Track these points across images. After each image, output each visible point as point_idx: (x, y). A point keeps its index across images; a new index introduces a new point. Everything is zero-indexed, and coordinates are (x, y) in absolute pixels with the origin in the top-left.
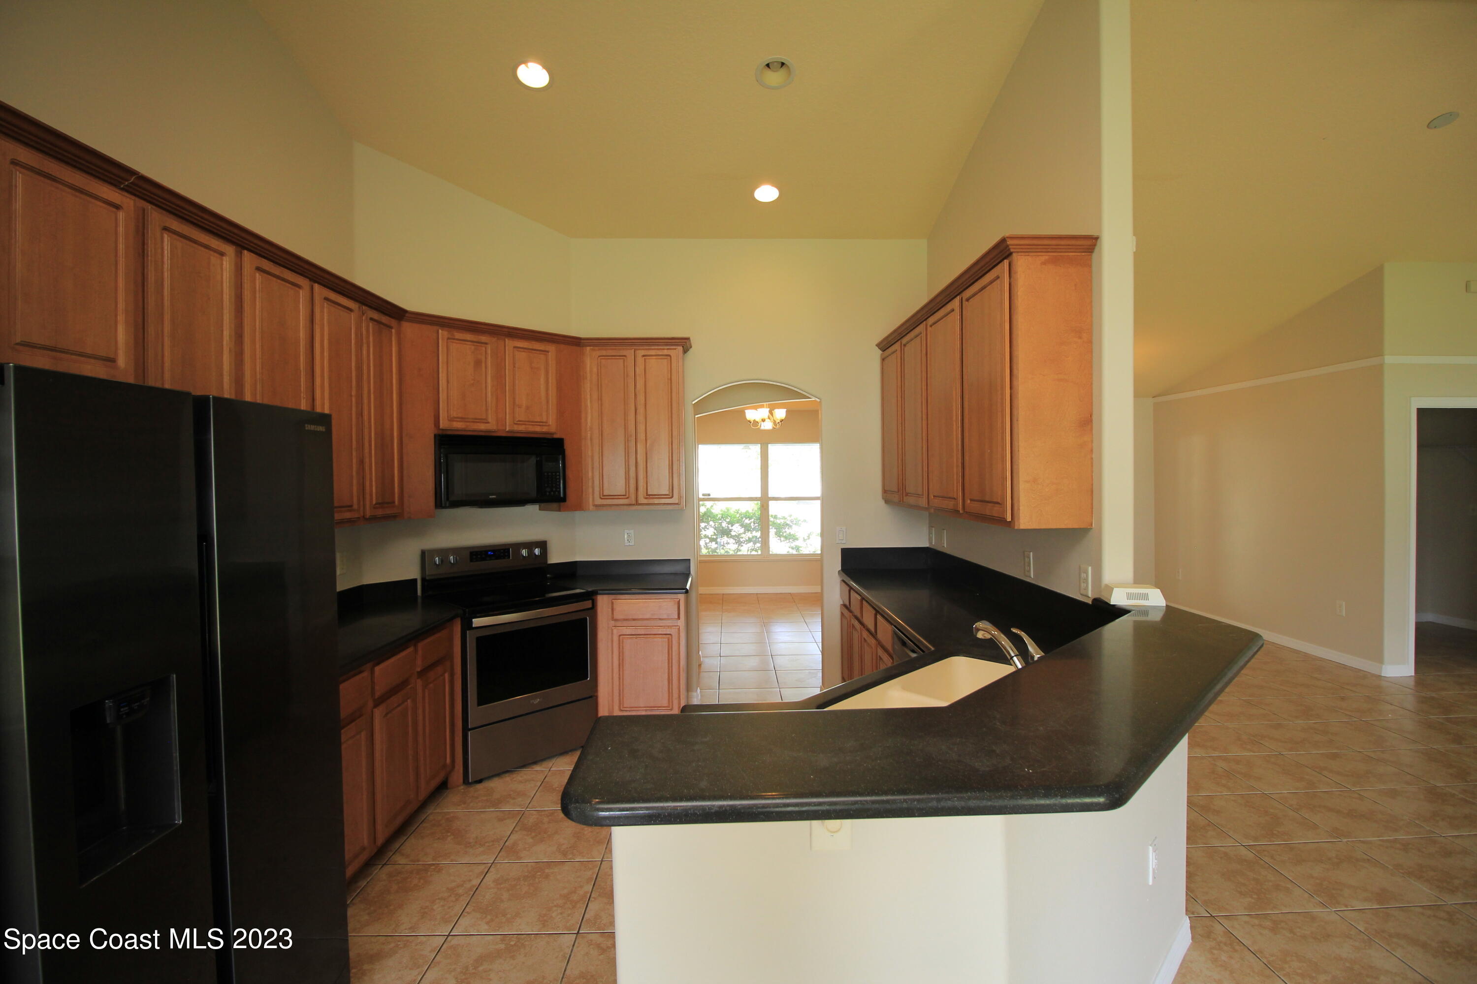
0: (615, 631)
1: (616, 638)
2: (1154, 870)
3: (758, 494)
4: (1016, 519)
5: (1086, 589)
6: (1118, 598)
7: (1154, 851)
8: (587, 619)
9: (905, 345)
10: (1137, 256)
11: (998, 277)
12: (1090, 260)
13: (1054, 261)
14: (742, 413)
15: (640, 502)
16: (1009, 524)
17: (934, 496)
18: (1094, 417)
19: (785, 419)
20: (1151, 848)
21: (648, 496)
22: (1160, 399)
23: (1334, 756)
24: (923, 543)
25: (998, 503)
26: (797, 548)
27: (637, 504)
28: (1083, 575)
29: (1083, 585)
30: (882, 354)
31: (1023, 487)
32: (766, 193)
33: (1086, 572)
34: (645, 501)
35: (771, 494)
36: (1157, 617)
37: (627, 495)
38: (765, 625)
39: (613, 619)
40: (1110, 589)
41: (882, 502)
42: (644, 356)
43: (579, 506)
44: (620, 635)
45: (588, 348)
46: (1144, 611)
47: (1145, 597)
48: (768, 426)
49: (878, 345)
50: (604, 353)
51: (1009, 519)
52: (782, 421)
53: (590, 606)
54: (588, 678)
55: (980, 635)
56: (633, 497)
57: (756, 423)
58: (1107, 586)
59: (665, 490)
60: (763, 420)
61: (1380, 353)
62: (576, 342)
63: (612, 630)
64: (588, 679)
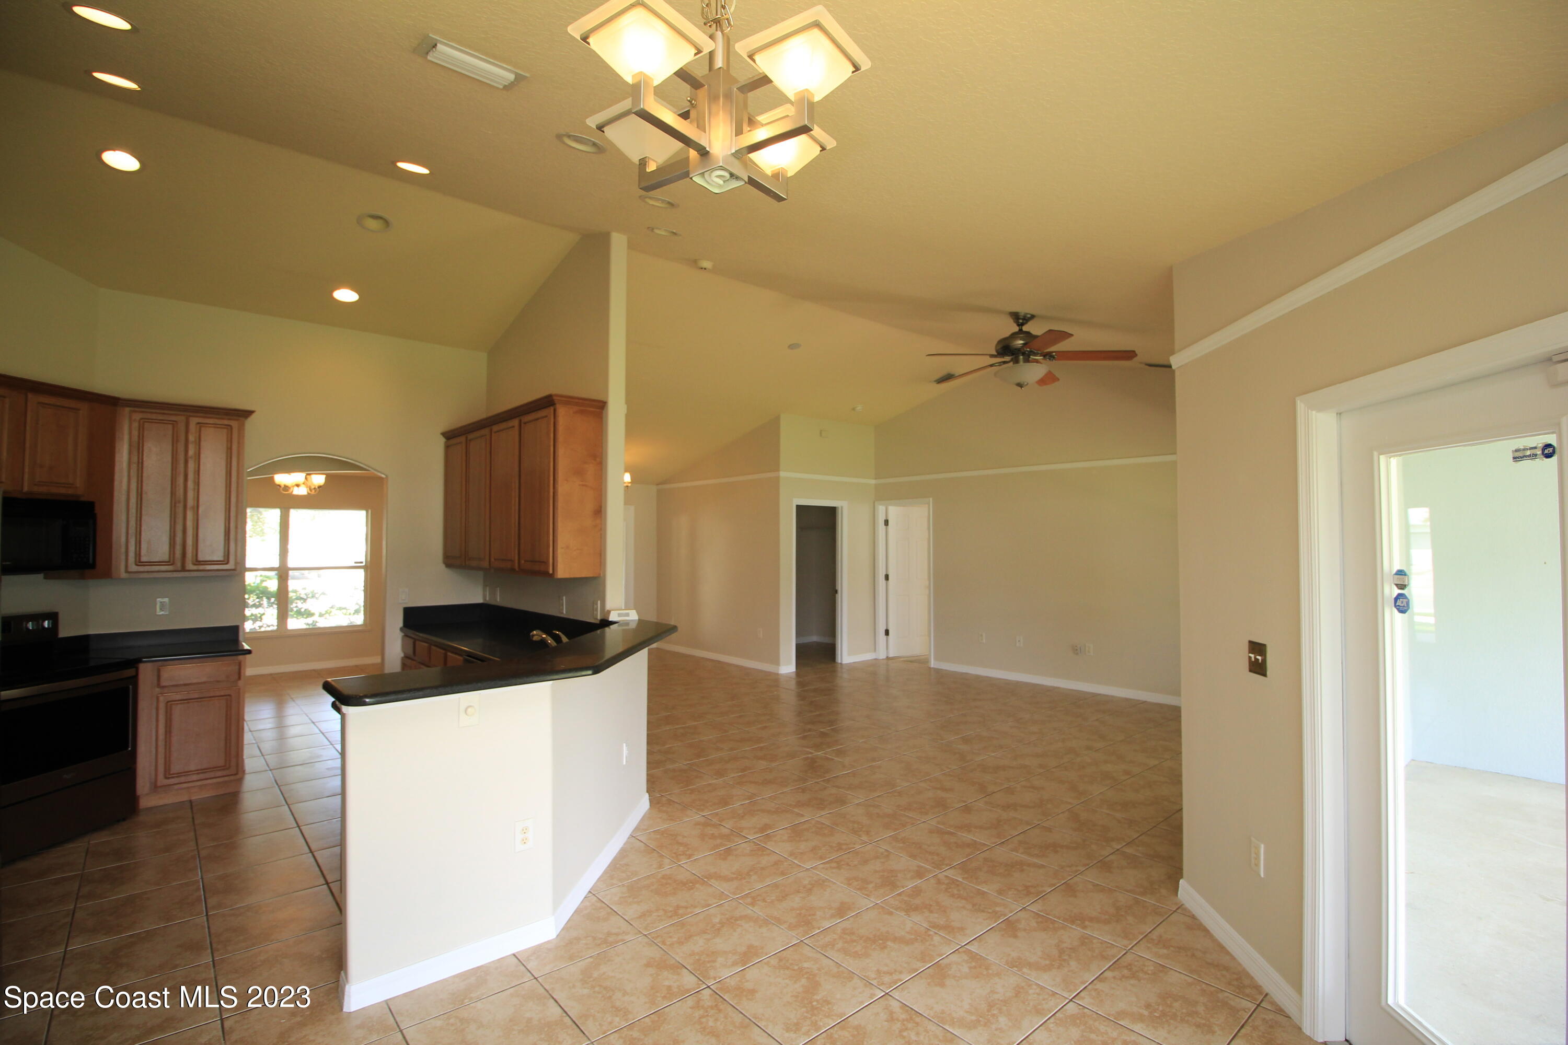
0: (161, 699)
1: (162, 706)
2: (626, 757)
3: (276, 564)
4: (555, 572)
5: (597, 615)
6: (612, 618)
7: (626, 746)
8: (129, 688)
9: (470, 440)
10: (627, 416)
11: (546, 416)
12: (602, 413)
13: (582, 412)
14: (273, 478)
15: (187, 568)
16: (552, 576)
17: (495, 559)
18: (603, 509)
19: (323, 485)
20: (625, 745)
21: (197, 562)
22: (661, 487)
23: (740, 717)
24: (479, 600)
25: (543, 562)
26: (315, 622)
27: (184, 569)
28: (595, 606)
29: (595, 612)
30: (446, 442)
31: (560, 551)
32: (346, 295)
33: (597, 604)
34: (195, 568)
35: (291, 563)
36: (633, 626)
37: (171, 561)
38: (280, 705)
39: (159, 685)
40: (609, 612)
41: (443, 566)
42: (198, 423)
43: (107, 574)
44: (168, 702)
45: (127, 410)
46: (627, 623)
47: (627, 615)
48: (302, 491)
49: (444, 434)
50: (149, 416)
51: (551, 572)
52: (319, 487)
53: (134, 674)
54: (128, 747)
55: (535, 638)
56: (179, 564)
57: (286, 488)
58: (608, 611)
59: (219, 556)
60: (298, 486)
61: (777, 469)
62: (112, 402)
63: (158, 698)
64: (130, 749)
